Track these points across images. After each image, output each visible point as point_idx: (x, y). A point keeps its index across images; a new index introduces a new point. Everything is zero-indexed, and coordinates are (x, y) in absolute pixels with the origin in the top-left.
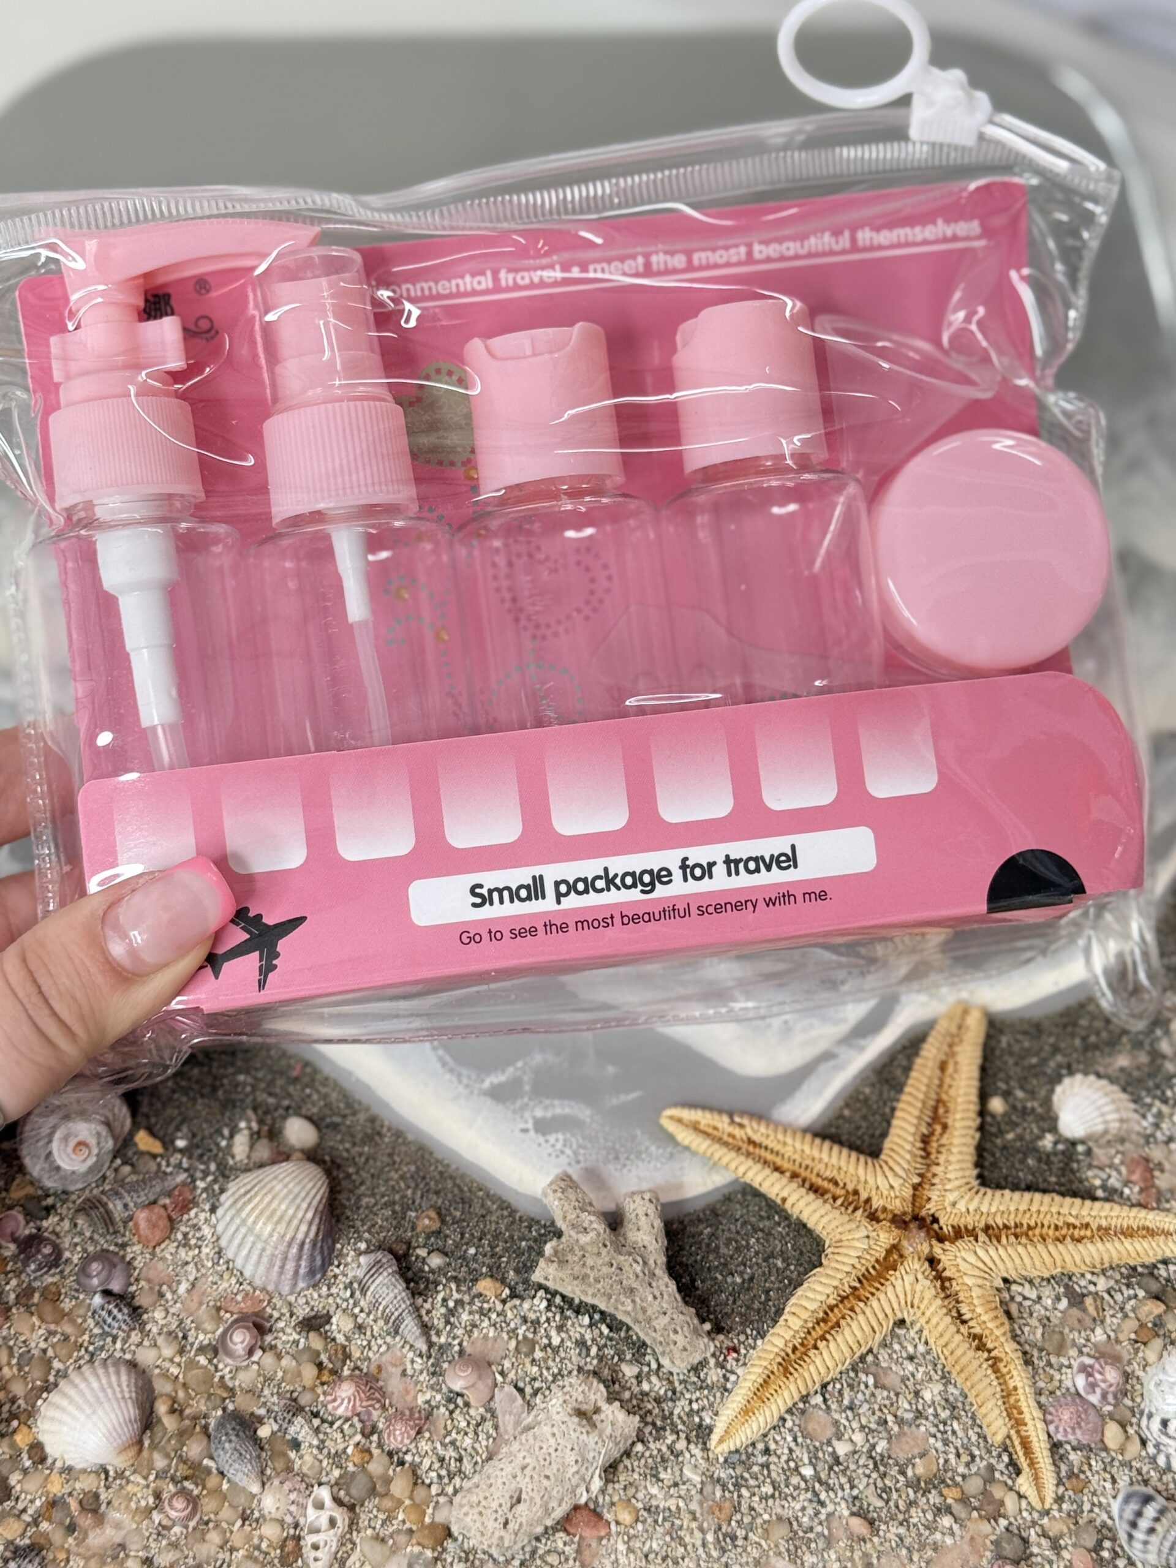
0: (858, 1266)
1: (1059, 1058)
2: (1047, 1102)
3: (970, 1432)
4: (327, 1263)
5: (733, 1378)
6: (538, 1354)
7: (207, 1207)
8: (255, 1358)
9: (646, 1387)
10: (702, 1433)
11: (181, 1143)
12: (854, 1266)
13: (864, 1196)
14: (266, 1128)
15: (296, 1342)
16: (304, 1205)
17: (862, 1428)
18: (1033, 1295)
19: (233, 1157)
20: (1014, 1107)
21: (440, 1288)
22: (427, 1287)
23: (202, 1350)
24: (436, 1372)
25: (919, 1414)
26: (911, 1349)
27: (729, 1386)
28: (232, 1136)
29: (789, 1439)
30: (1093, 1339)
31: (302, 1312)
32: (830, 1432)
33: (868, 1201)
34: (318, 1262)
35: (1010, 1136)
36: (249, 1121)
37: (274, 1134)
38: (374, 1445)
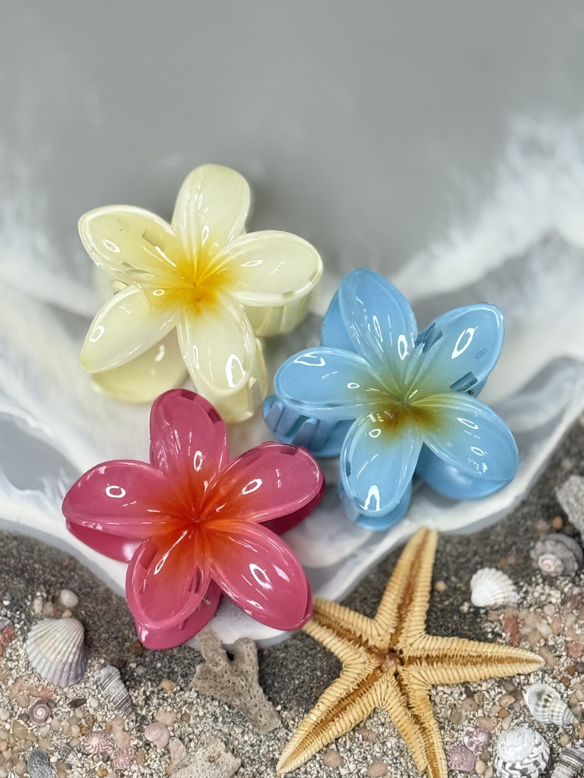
0: (358, 678)
1: (477, 558)
2: (468, 584)
3: (409, 764)
4: (84, 671)
5: (291, 734)
6: (192, 721)
7: (21, 639)
8: (48, 722)
9: (246, 738)
10: (274, 762)
11: (6, 603)
12: (356, 679)
13: (364, 639)
14: (51, 597)
15: (69, 712)
16: (72, 645)
17: (355, 760)
18: (449, 692)
19: (34, 611)
20: (450, 587)
21: (142, 685)
22: (135, 684)
23: (21, 716)
24: (140, 730)
25: (385, 754)
26: (383, 720)
27: (289, 738)
28: (33, 600)
29: (318, 766)
30: (477, 716)
31: (72, 696)
32: (338, 764)
33: (367, 641)
34: (80, 672)
35: (446, 603)
36: (41, 591)
37: (55, 600)
38: (109, 766)
